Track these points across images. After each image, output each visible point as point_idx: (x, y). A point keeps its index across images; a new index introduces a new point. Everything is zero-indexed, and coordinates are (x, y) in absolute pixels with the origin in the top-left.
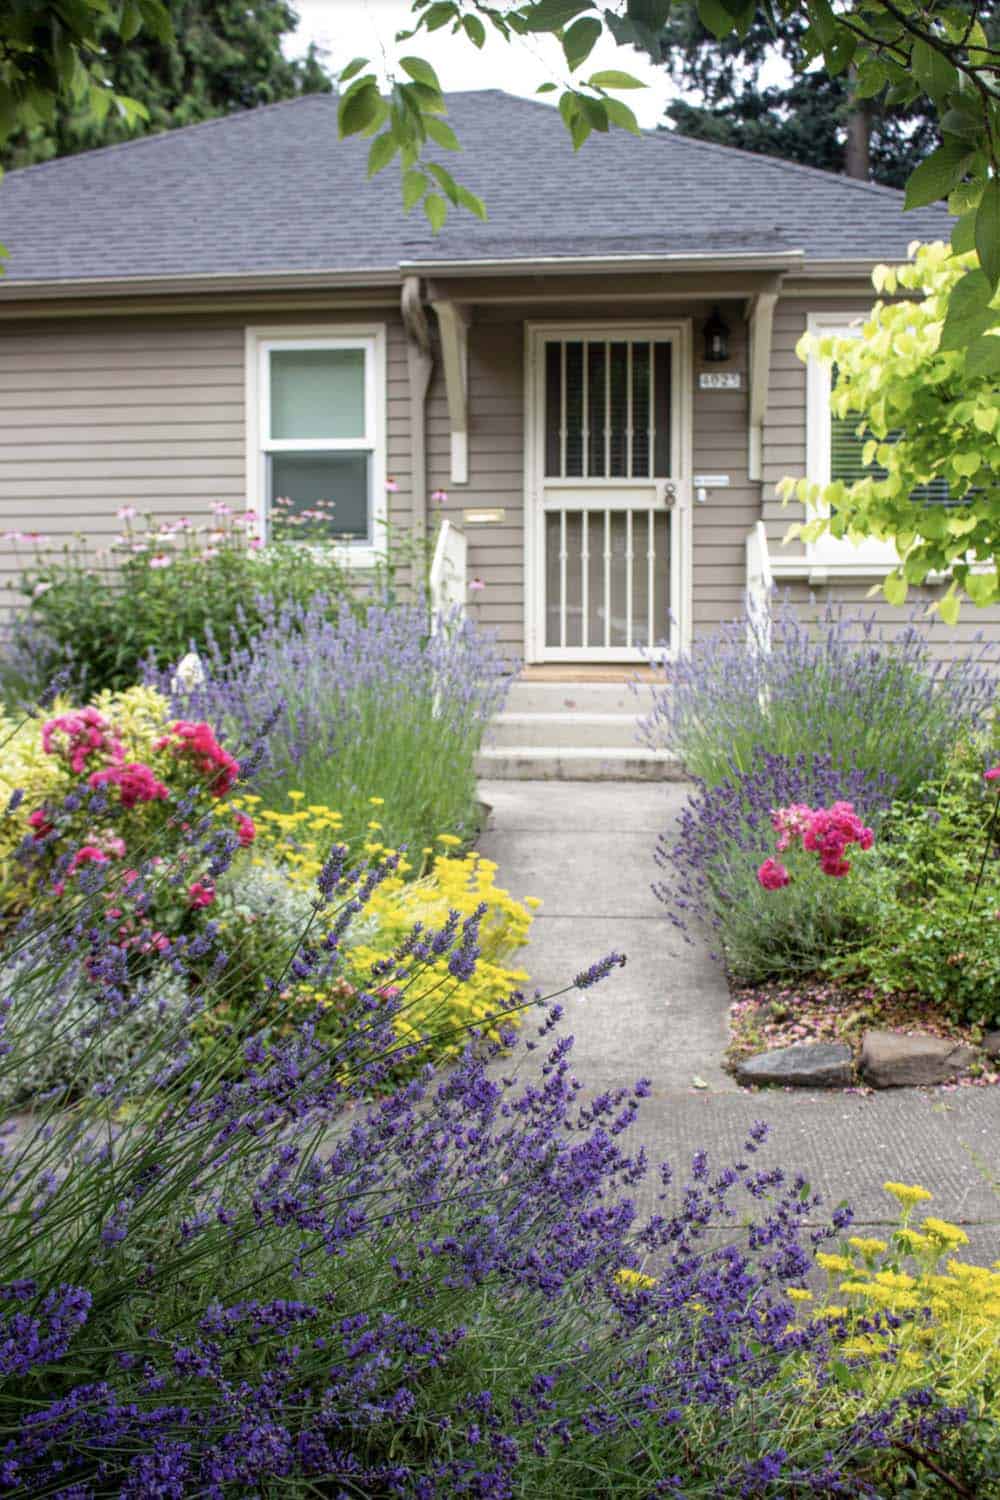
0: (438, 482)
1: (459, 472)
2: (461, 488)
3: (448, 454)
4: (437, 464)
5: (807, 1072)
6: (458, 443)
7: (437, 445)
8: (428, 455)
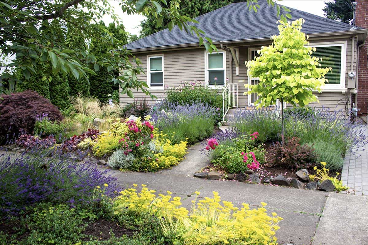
0: (234, 75)
1: (237, 74)
2: (238, 76)
3: (236, 70)
4: (234, 72)
5: (200, 176)
6: (237, 69)
7: (234, 69)
8: (232, 71)
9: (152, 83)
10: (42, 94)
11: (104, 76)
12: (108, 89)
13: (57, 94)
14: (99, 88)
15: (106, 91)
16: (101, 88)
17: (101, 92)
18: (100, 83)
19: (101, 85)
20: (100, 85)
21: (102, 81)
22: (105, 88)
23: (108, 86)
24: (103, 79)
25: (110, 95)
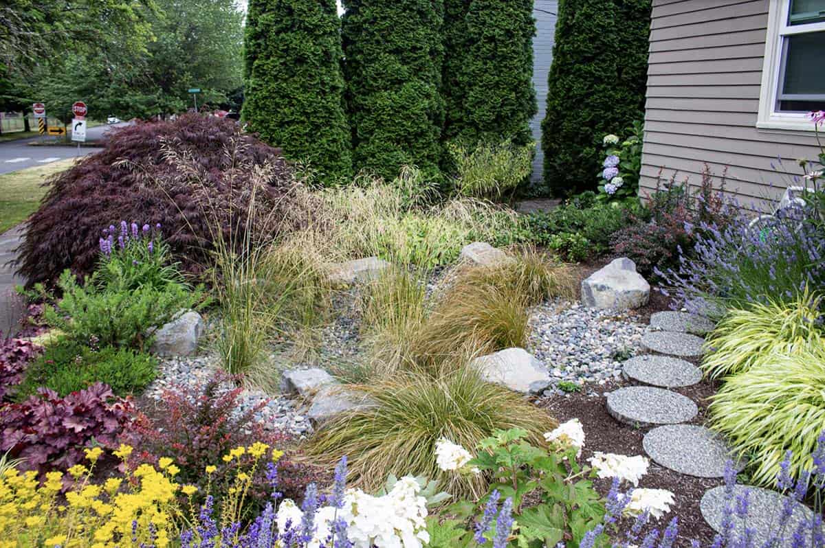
9: (785, 92)
10: (303, 122)
11: (613, 60)
12: (624, 114)
13: (379, 124)
14: (587, 105)
15: (614, 120)
16: (593, 108)
17: (592, 124)
18: (590, 87)
19: (592, 94)
20: (588, 95)
21: (599, 80)
22: (609, 108)
23: (623, 99)
24: (605, 71)
25: (612, 138)
